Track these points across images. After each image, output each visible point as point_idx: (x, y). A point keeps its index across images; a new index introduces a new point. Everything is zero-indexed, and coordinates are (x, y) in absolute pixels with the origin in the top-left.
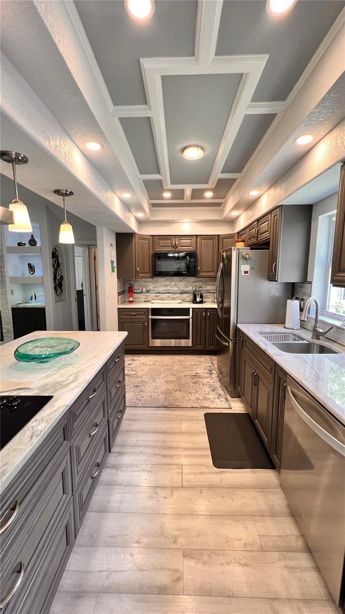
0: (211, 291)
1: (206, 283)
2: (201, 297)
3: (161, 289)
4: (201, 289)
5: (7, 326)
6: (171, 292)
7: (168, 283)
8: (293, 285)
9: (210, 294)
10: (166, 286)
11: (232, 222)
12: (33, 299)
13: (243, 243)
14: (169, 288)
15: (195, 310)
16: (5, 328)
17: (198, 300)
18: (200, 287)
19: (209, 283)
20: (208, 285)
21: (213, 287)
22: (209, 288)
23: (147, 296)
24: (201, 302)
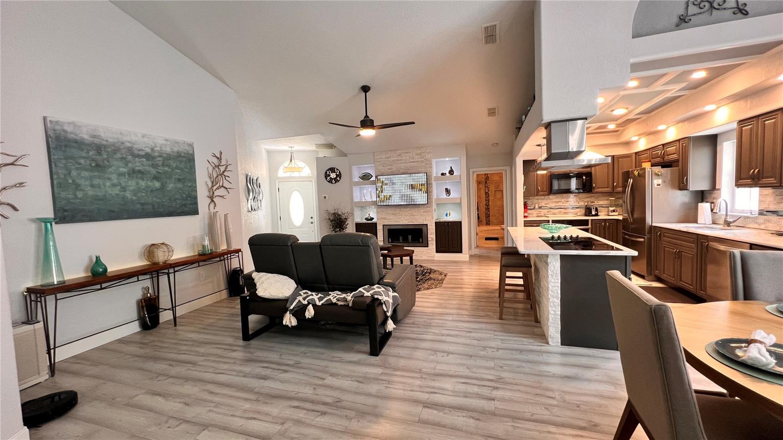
0: (603, 206)
1: (598, 198)
2: (596, 210)
3: (553, 205)
4: (593, 204)
5: (432, 236)
6: (562, 207)
7: (560, 200)
8: (702, 192)
9: (603, 208)
10: (558, 202)
11: (628, 144)
12: (448, 215)
13: (650, 163)
14: (559, 204)
15: (594, 221)
16: (430, 238)
17: (593, 213)
18: (592, 202)
19: (602, 198)
20: (601, 200)
21: (605, 202)
22: (601, 203)
23: (539, 211)
24: (597, 215)
